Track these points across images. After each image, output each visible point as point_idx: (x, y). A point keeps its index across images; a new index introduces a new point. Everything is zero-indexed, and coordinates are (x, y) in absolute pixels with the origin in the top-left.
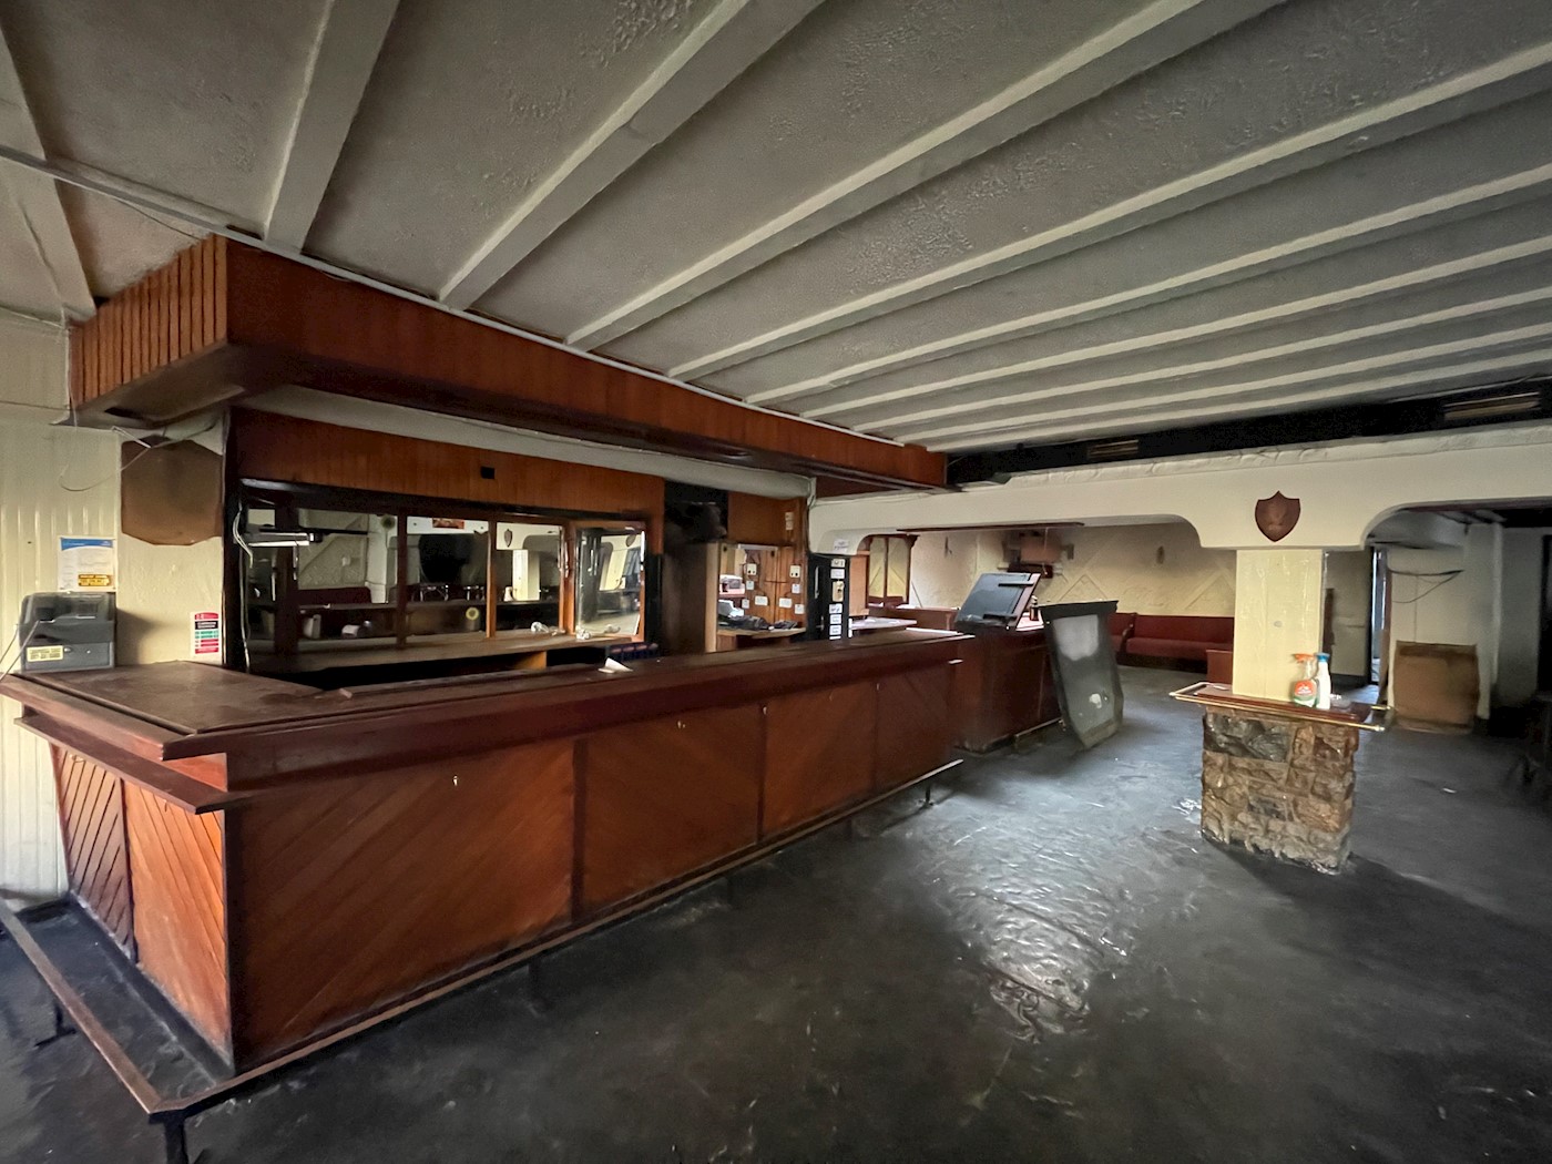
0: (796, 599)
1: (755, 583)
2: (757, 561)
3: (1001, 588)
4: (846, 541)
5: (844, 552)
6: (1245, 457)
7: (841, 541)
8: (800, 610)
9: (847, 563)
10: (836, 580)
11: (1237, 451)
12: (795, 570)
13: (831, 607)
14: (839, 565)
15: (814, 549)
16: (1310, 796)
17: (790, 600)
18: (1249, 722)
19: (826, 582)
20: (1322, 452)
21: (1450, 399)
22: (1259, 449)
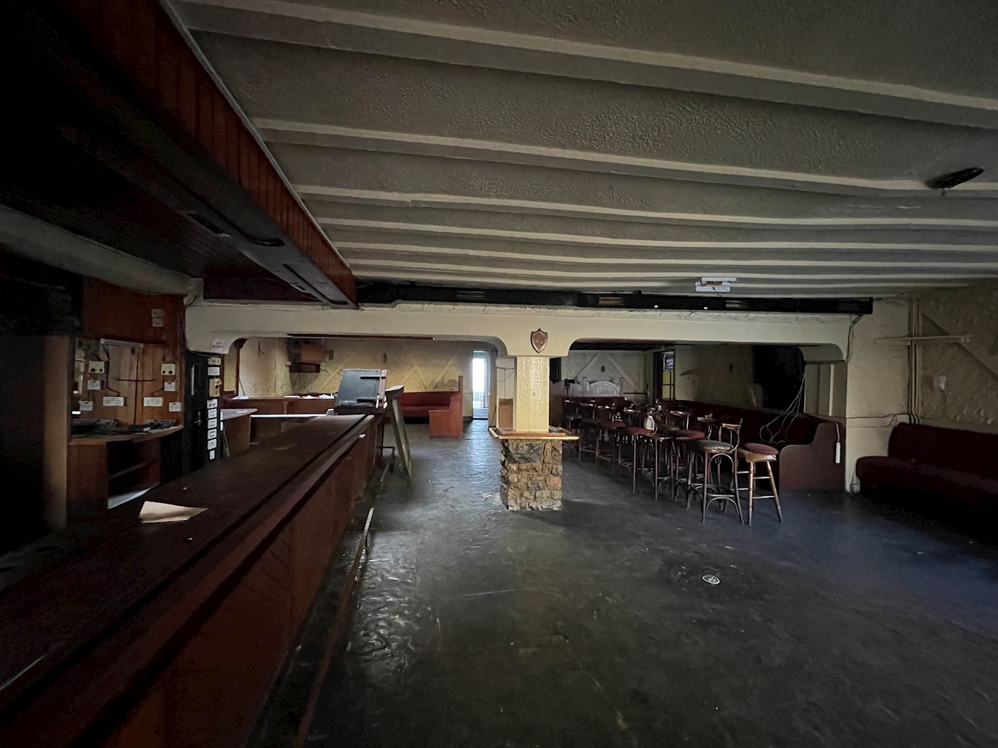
0: (169, 397)
1: (102, 382)
2: (105, 358)
3: (362, 380)
4: (223, 341)
5: (219, 351)
6: (527, 309)
7: (218, 340)
8: (176, 407)
9: (223, 362)
10: (212, 377)
11: (523, 306)
12: (169, 368)
13: (209, 403)
14: (217, 364)
15: (192, 348)
16: (551, 476)
17: (161, 399)
18: (527, 445)
19: (204, 380)
20: (556, 311)
21: (602, 295)
22: (533, 306)
